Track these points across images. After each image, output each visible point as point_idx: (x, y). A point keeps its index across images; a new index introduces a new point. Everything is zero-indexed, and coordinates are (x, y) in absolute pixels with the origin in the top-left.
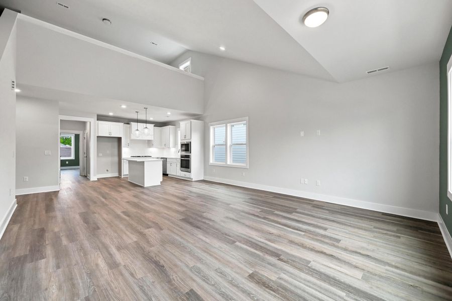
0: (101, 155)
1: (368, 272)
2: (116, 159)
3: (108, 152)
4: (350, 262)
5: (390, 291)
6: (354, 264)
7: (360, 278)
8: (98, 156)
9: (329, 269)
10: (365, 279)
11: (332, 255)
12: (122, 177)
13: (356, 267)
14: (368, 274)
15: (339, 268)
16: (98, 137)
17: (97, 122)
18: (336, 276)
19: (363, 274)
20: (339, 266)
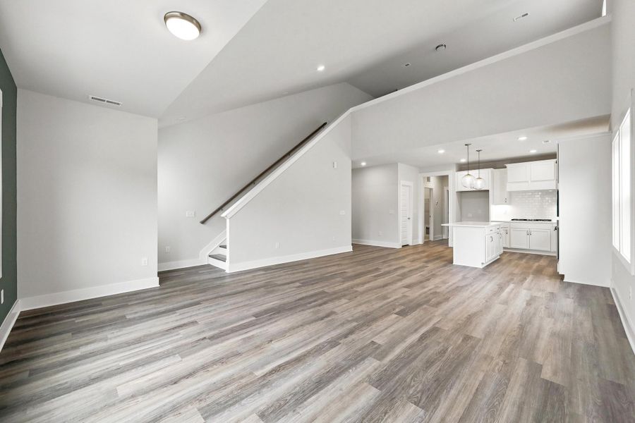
1: (114, 405)
3: (480, 212)
4: (147, 396)
5: (76, 403)
6: (140, 399)
7: (117, 388)
9: (157, 368)
10: (112, 392)
11: (175, 383)
13: (133, 396)
14: (112, 400)
15: (150, 377)
18: (144, 369)
19: (117, 396)
20: (152, 379)
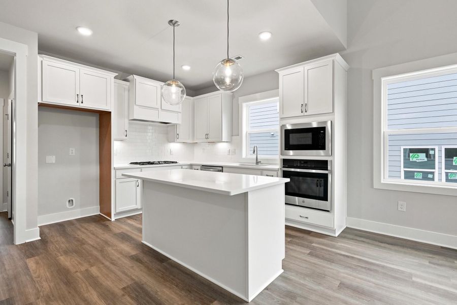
0: (51, 159)
2: (94, 170)
3: (73, 151)
8: (42, 162)
12: (113, 219)
16: (41, 105)
17: (39, 58)
